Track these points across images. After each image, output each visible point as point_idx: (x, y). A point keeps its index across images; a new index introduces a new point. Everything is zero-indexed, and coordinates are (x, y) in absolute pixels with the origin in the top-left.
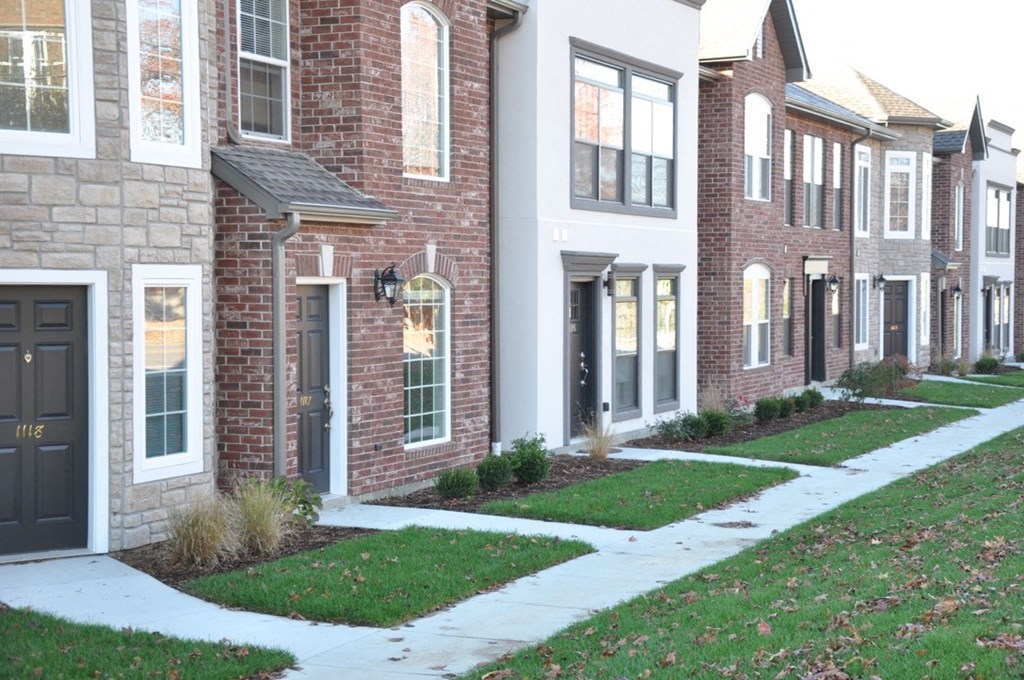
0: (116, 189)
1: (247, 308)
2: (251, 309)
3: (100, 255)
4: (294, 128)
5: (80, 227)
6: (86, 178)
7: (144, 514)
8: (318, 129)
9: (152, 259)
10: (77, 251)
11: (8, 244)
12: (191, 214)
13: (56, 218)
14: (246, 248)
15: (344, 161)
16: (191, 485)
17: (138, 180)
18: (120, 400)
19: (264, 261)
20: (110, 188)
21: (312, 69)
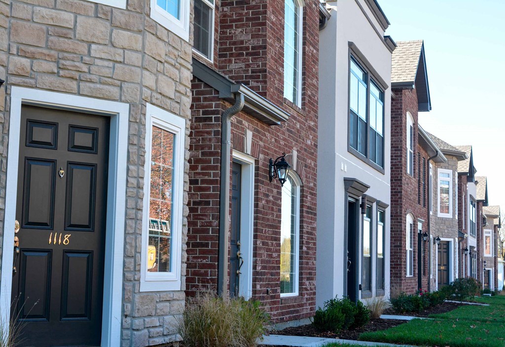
0: (140, 37)
1: (200, 168)
2: (202, 169)
3: (125, 90)
4: (215, 54)
5: (111, 64)
6: (118, 24)
7: (146, 319)
8: (231, 55)
9: (158, 102)
10: (109, 84)
11: (56, 71)
12: (182, 76)
13: (93, 54)
14: (200, 122)
15: (251, 77)
16: (174, 300)
17: (153, 34)
18: (134, 216)
19: (215, 131)
20: (135, 35)
21: (228, 13)
